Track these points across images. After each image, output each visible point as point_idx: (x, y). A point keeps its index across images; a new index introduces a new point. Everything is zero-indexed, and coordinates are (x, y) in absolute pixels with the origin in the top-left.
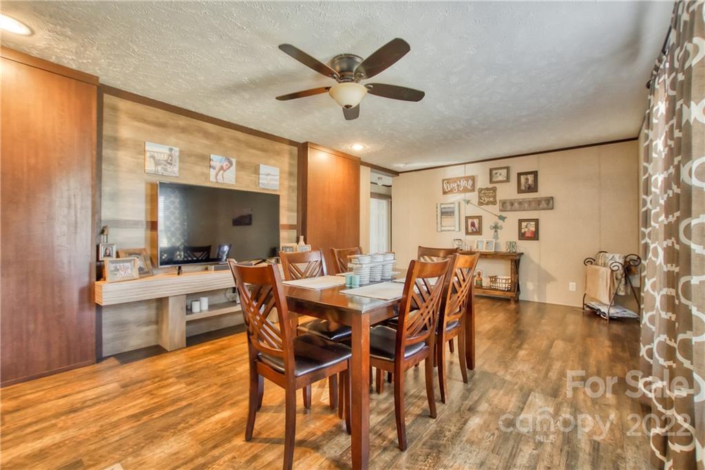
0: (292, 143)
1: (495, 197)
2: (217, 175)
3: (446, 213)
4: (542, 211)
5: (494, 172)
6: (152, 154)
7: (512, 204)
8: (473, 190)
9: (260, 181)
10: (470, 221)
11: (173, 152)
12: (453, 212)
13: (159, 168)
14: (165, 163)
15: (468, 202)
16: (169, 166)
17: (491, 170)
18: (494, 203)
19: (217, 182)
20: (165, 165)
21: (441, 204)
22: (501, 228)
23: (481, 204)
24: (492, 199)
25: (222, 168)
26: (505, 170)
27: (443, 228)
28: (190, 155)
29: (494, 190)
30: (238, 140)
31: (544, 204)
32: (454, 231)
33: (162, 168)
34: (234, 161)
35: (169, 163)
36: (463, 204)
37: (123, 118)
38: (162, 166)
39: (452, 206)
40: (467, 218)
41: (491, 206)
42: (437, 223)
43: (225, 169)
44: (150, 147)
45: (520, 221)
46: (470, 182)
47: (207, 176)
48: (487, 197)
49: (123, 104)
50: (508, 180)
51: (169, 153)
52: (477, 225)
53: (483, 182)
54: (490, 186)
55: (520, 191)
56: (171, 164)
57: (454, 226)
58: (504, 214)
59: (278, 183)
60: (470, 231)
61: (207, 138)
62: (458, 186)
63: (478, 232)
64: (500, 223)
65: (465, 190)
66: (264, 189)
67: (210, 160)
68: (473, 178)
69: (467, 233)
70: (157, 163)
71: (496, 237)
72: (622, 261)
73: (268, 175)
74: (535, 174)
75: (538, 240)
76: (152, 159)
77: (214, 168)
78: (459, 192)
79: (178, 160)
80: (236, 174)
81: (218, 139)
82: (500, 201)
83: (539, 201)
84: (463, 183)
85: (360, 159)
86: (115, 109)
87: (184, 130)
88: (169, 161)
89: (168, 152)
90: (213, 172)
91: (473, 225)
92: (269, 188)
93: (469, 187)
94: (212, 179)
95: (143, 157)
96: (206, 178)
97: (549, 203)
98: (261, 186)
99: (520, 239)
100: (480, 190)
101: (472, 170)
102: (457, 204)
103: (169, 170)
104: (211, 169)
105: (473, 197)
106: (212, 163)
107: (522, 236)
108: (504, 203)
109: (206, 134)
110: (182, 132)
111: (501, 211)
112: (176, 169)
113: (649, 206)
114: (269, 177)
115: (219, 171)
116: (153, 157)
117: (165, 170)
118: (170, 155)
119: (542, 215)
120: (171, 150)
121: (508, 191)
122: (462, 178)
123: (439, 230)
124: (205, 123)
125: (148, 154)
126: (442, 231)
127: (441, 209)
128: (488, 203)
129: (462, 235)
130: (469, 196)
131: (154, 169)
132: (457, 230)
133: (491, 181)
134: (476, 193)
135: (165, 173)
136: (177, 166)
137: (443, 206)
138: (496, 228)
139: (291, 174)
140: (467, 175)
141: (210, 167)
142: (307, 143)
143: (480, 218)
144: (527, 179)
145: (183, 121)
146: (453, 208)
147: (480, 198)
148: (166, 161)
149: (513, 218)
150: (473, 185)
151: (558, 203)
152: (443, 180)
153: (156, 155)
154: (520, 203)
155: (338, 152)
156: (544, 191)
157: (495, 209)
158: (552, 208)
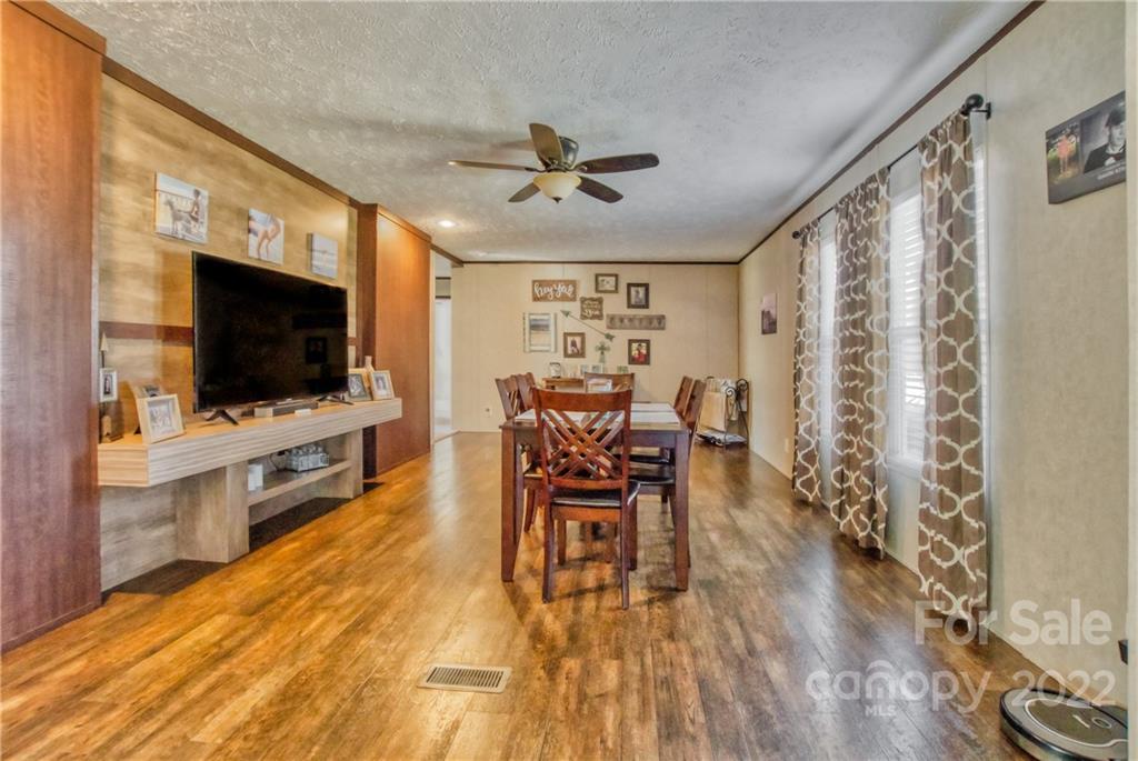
0: (353, 203)
1: (601, 310)
2: (260, 245)
3: (536, 327)
4: (653, 332)
5: (600, 278)
6: (169, 197)
7: (622, 320)
8: (574, 299)
9: (315, 263)
10: (570, 339)
11: (200, 198)
12: (547, 326)
13: (179, 225)
14: (187, 216)
15: (567, 314)
16: (193, 223)
17: (597, 276)
18: (599, 317)
19: (259, 259)
20: (189, 222)
21: (531, 314)
22: (608, 349)
23: (584, 317)
24: (597, 313)
25: (266, 236)
26: (614, 278)
27: (533, 348)
28: (221, 207)
29: (600, 301)
30: (286, 189)
31: (655, 323)
32: (547, 351)
33: (184, 226)
34: (281, 222)
35: (193, 217)
36: (561, 316)
37: (123, 122)
38: (183, 222)
39: (546, 317)
40: (566, 335)
41: (597, 321)
42: (524, 340)
43: (270, 235)
44: (164, 183)
45: (631, 342)
46: (571, 288)
47: (244, 247)
48: (593, 308)
49: (123, 94)
50: (616, 290)
51: (194, 198)
52: (579, 345)
53: (586, 290)
54: (596, 296)
55: (630, 306)
56: (196, 220)
57: (549, 345)
58: (612, 332)
59: (335, 267)
60: (570, 352)
61: (245, 178)
62: (555, 291)
63: (581, 354)
64: (608, 343)
65: (564, 298)
66: (318, 275)
67: (249, 218)
68: (573, 283)
69: (566, 355)
70: (176, 217)
71: (602, 360)
72: (734, 386)
73: (324, 252)
74: (646, 286)
75: (648, 364)
76: (168, 207)
77: (256, 234)
78: (556, 299)
79: (206, 214)
80: (285, 249)
81: (260, 181)
82: (608, 316)
83: (650, 319)
84: (561, 289)
85: (430, 237)
86: (109, 101)
87: (212, 159)
88: (193, 214)
89: (192, 196)
90: (253, 240)
91: (574, 344)
92: (325, 274)
93: (569, 295)
94: (253, 252)
95: (152, 201)
96: (243, 251)
97: (659, 322)
98: (315, 271)
99: (630, 363)
100: (583, 300)
101: (571, 272)
102: (552, 316)
103: (194, 231)
104: (251, 235)
105: (575, 307)
106: (253, 225)
107: (632, 360)
108: (612, 318)
109: (245, 173)
110: (212, 163)
111: (609, 328)
112: (203, 230)
113: (802, 337)
114: (326, 256)
115: (262, 241)
116: (170, 204)
117: (188, 230)
118: (196, 204)
119: (653, 335)
120: (197, 193)
121: (615, 305)
122: (561, 281)
123: (527, 350)
124: (243, 151)
125: (161, 199)
126: (531, 351)
127: (530, 321)
128: (594, 317)
129: (559, 357)
130: (568, 306)
131: (170, 226)
132: (553, 350)
133: (597, 290)
134: (578, 303)
135: (189, 237)
136: (206, 224)
137: (532, 317)
138: (602, 349)
139: (349, 253)
140: (566, 278)
141: (249, 231)
142: (375, 206)
143: (582, 335)
144: (637, 292)
145: (212, 143)
146: (548, 320)
147: (583, 310)
148: (190, 213)
149: (622, 336)
150: (574, 292)
151: (670, 323)
152: (534, 282)
153: (174, 200)
154: (631, 320)
155: (408, 224)
156: (655, 309)
157: (602, 325)
158: (663, 329)
